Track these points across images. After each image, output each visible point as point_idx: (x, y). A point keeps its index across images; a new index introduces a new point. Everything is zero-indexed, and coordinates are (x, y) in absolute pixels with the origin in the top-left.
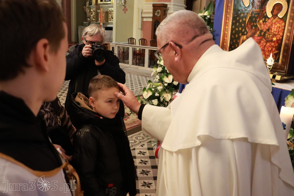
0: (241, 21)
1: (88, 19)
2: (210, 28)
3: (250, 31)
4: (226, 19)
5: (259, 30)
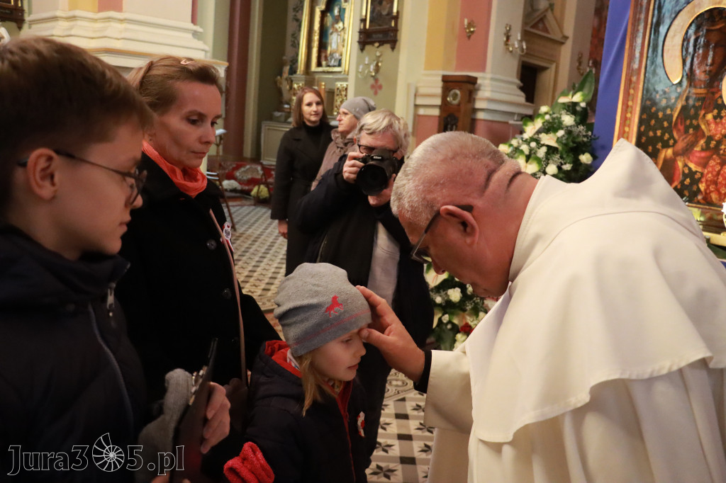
0: (660, 115)
1: (286, 106)
2: (587, 131)
3: (681, 139)
4: (626, 111)
5: (704, 135)
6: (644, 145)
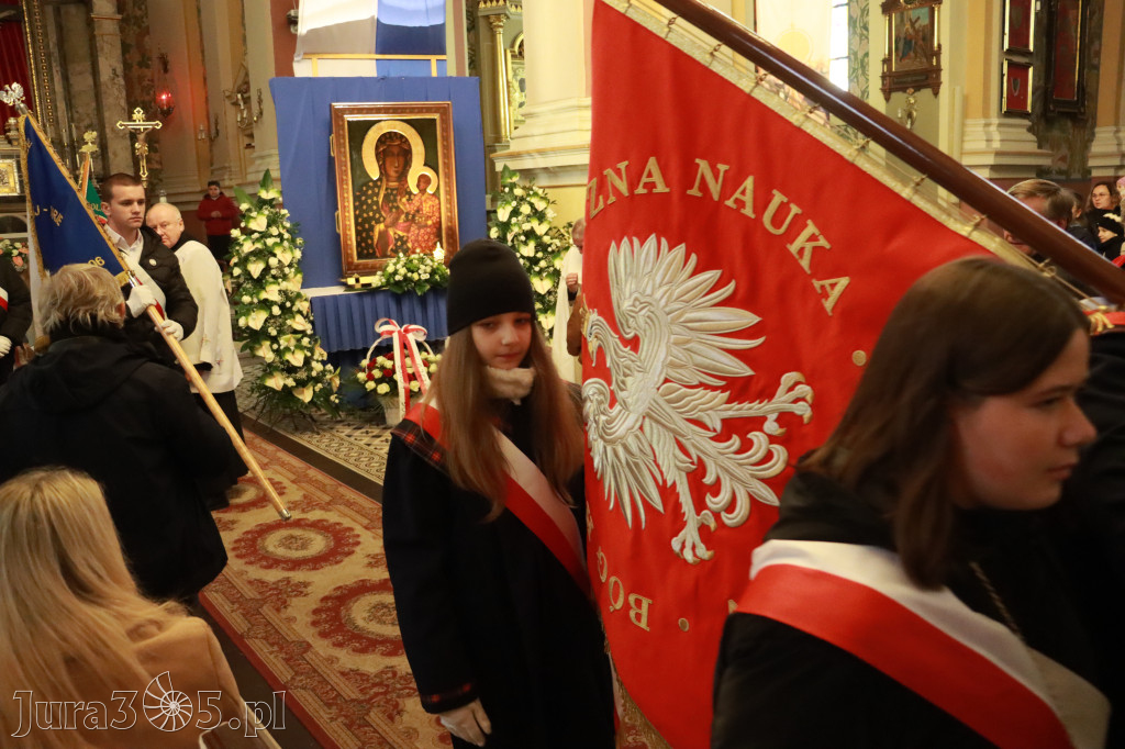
3: (388, 216)
5: (403, 212)
6: (362, 224)
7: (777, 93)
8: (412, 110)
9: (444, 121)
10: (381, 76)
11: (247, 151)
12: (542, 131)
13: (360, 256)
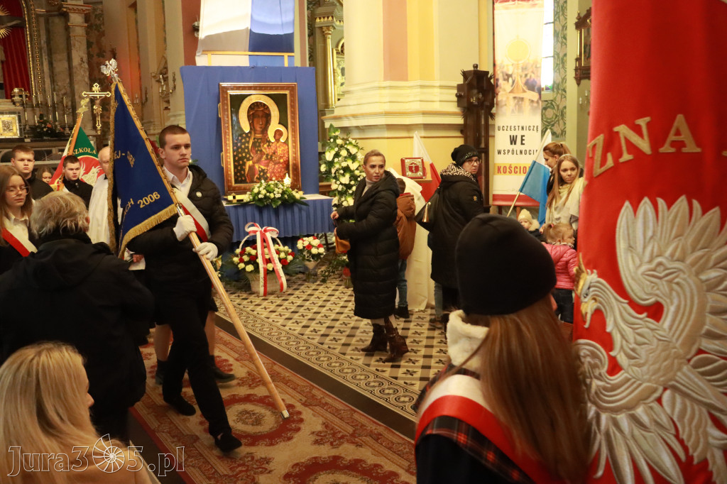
3: (255, 156)
5: (264, 154)
6: (238, 161)
7: (508, 80)
8: (271, 88)
9: (292, 95)
10: (252, 66)
11: (166, 112)
12: (355, 103)
13: (236, 182)
